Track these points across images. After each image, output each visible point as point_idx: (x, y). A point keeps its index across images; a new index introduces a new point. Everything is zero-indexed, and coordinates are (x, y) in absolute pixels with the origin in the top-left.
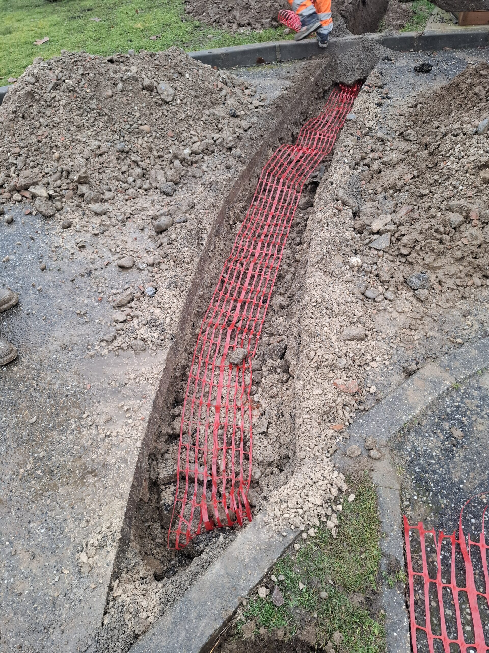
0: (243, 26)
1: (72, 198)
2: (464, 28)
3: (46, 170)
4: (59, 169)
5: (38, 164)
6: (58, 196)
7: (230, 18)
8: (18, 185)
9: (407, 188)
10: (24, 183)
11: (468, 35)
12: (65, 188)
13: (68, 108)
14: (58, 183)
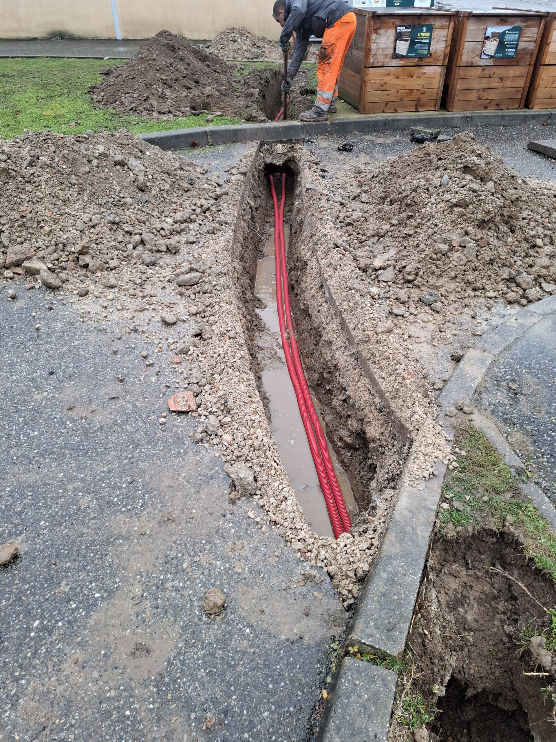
0: (164, 113)
1: (73, 269)
2: (364, 116)
3: (37, 245)
4: (53, 242)
5: (25, 240)
6: (57, 269)
7: (147, 106)
8: (7, 261)
9: (390, 234)
10: (15, 259)
11: (370, 122)
12: (65, 259)
13: (50, 183)
14: (55, 256)
